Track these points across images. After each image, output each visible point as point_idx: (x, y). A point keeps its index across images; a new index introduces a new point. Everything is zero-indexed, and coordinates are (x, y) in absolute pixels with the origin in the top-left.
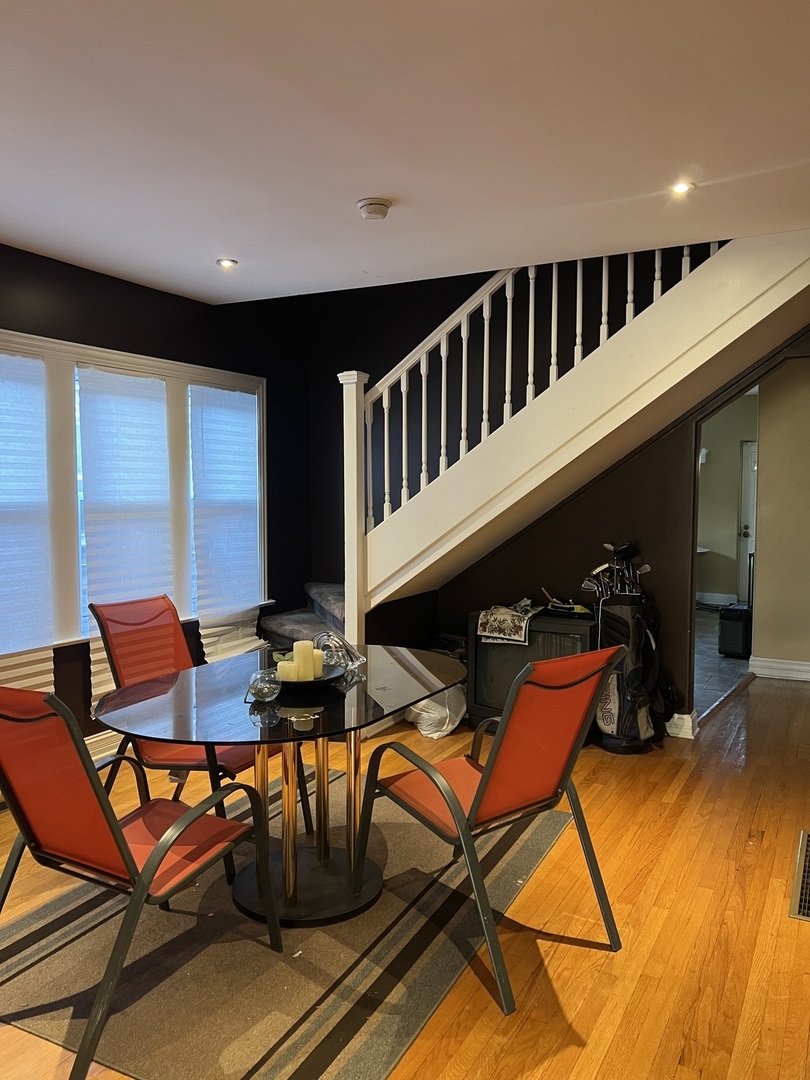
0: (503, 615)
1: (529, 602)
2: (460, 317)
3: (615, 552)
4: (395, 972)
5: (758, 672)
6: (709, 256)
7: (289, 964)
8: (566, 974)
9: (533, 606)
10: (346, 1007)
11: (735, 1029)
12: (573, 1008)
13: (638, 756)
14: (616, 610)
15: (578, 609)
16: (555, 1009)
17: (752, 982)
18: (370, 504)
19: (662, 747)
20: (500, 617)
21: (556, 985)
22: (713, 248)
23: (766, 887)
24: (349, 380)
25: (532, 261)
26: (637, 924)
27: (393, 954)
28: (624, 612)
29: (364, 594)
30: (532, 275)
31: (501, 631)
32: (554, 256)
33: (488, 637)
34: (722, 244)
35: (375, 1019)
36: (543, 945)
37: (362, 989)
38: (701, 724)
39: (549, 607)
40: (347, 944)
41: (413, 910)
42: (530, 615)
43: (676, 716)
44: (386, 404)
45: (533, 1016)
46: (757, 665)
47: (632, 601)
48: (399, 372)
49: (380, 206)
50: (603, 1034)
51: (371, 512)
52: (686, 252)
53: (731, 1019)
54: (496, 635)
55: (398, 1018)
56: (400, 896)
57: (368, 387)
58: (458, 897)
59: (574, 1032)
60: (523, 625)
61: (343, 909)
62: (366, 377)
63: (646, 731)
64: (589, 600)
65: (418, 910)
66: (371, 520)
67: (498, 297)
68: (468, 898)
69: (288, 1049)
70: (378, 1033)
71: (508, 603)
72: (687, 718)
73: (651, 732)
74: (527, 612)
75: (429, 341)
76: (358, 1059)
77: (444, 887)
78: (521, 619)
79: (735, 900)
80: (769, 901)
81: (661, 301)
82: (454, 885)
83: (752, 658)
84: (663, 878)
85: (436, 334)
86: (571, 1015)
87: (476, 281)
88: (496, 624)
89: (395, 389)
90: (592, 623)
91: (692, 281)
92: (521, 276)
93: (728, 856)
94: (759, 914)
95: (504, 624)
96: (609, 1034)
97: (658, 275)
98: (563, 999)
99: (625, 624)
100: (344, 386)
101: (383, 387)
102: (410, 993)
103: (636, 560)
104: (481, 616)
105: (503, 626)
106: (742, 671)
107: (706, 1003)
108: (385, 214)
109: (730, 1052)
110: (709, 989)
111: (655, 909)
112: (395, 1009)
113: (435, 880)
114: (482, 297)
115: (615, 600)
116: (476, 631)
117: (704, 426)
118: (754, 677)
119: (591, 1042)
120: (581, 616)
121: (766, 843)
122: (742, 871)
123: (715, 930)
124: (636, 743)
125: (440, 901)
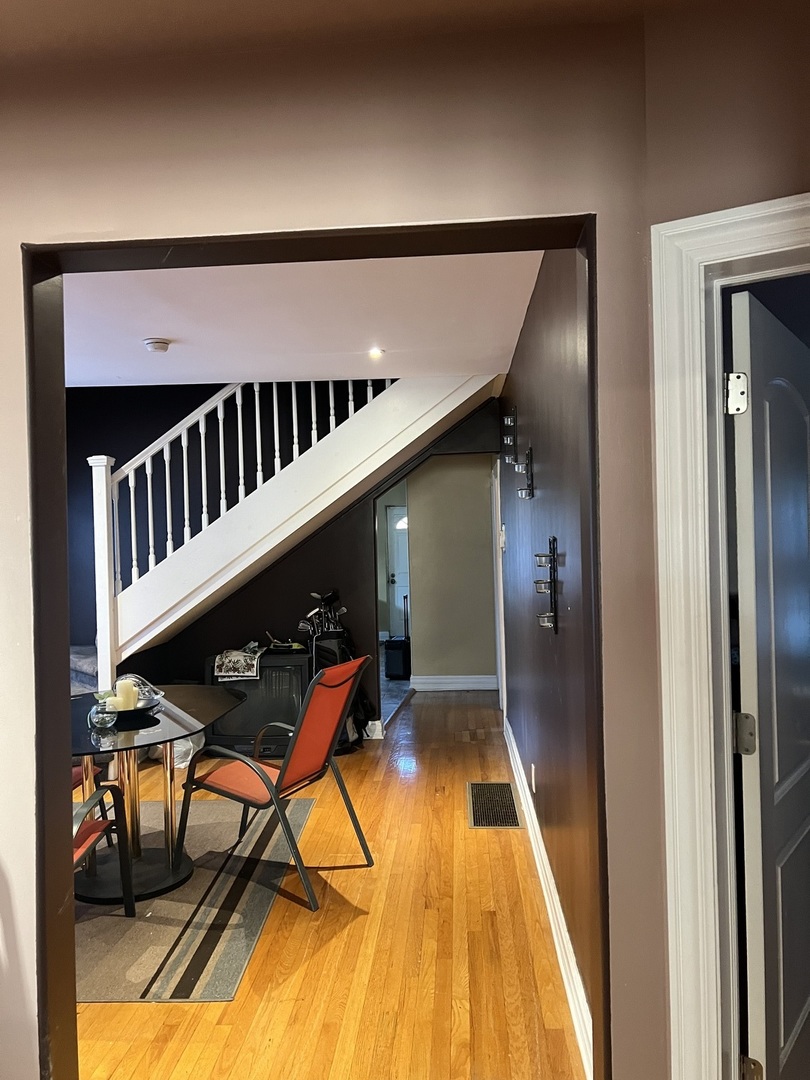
0: (237, 657)
1: (257, 644)
2: (198, 415)
3: (323, 599)
4: (228, 907)
5: (418, 688)
6: (385, 389)
7: (145, 921)
8: (343, 885)
9: (259, 647)
10: (202, 933)
11: (452, 887)
12: (355, 899)
13: (347, 756)
14: (326, 644)
15: (296, 646)
16: (344, 902)
17: (456, 864)
18: (119, 570)
19: (363, 747)
20: (234, 659)
21: (340, 891)
22: (388, 383)
23: (452, 816)
24: (99, 464)
25: (257, 379)
26: (380, 851)
27: (221, 899)
28: (332, 645)
29: (116, 649)
30: (257, 388)
31: (235, 669)
32: (275, 377)
33: (224, 677)
34: (393, 381)
35: (227, 934)
36: (322, 873)
37: (209, 921)
38: (386, 728)
39: (272, 647)
40: (184, 902)
41: (223, 875)
42: (259, 654)
43: (370, 723)
44: (132, 483)
45: (331, 907)
46: (417, 682)
47: (338, 635)
48: (145, 457)
49: (163, 344)
50: (378, 906)
51: (119, 576)
52: (369, 383)
53: (448, 883)
54: (231, 674)
55: (242, 930)
56: (208, 868)
57: (114, 469)
58: (252, 861)
59: (360, 910)
60: (255, 663)
61: (170, 882)
62: (113, 461)
63: (353, 736)
64: (305, 638)
65: (227, 873)
66: (120, 584)
67: (230, 403)
68: (259, 860)
69: (174, 961)
70: (233, 939)
71: (239, 646)
72: (378, 723)
73: (356, 736)
74: (255, 653)
75: (171, 434)
76: (225, 954)
77: (239, 858)
78: (252, 659)
79: (435, 827)
80: (456, 823)
81: (355, 418)
82: (246, 854)
83: (412, 677)
84: (388, 824)
85: (177, 429)
86: (355, 903)
87: (211, 390)
88: (231, 665)
89: (140, 471)
90: (310, 655)
91: (373, 403)
92: (247, 389)
93: (425, 805)
94: (451, 832)
95: (238, 664)
96: (381, 905)
97: (351, 397)
98: (346, 896)
99: (334, 654)
100: (94, 469)
101: (129, 469)
102: (244, 915)
103: (335, 604)
104: (217, 659)
105: (238, 666)
106: (406, 688)
107: (433, 878)
108: (166, 349)
109: (452, 897)
110: (432, 873)
111: (388, 841)
112: (237, 926)
113: (231, 855)
114: (217, 402)
115: (326, 636)
116: (213, 672)
117: (378, 501)
118: (414, 692)
119: (372, 911)
120: (298, 651)
121: (447, 793)
122: (437, 811)
123: (428, 844)
124: (346, 745)
125: (240, 866)
